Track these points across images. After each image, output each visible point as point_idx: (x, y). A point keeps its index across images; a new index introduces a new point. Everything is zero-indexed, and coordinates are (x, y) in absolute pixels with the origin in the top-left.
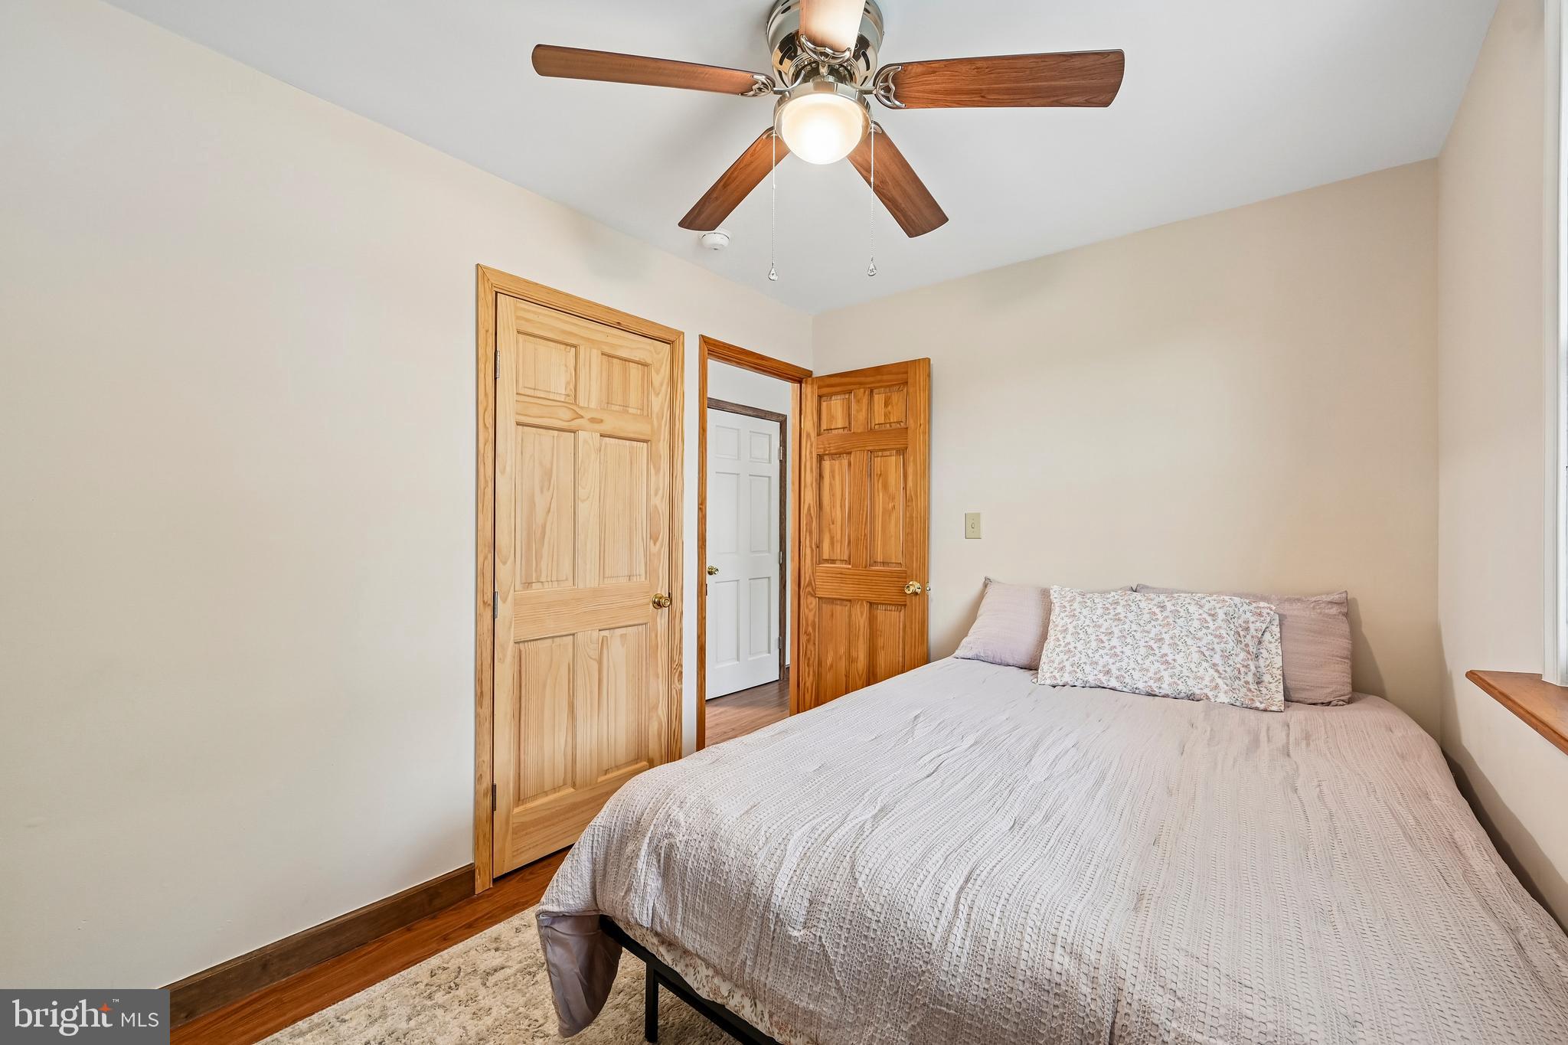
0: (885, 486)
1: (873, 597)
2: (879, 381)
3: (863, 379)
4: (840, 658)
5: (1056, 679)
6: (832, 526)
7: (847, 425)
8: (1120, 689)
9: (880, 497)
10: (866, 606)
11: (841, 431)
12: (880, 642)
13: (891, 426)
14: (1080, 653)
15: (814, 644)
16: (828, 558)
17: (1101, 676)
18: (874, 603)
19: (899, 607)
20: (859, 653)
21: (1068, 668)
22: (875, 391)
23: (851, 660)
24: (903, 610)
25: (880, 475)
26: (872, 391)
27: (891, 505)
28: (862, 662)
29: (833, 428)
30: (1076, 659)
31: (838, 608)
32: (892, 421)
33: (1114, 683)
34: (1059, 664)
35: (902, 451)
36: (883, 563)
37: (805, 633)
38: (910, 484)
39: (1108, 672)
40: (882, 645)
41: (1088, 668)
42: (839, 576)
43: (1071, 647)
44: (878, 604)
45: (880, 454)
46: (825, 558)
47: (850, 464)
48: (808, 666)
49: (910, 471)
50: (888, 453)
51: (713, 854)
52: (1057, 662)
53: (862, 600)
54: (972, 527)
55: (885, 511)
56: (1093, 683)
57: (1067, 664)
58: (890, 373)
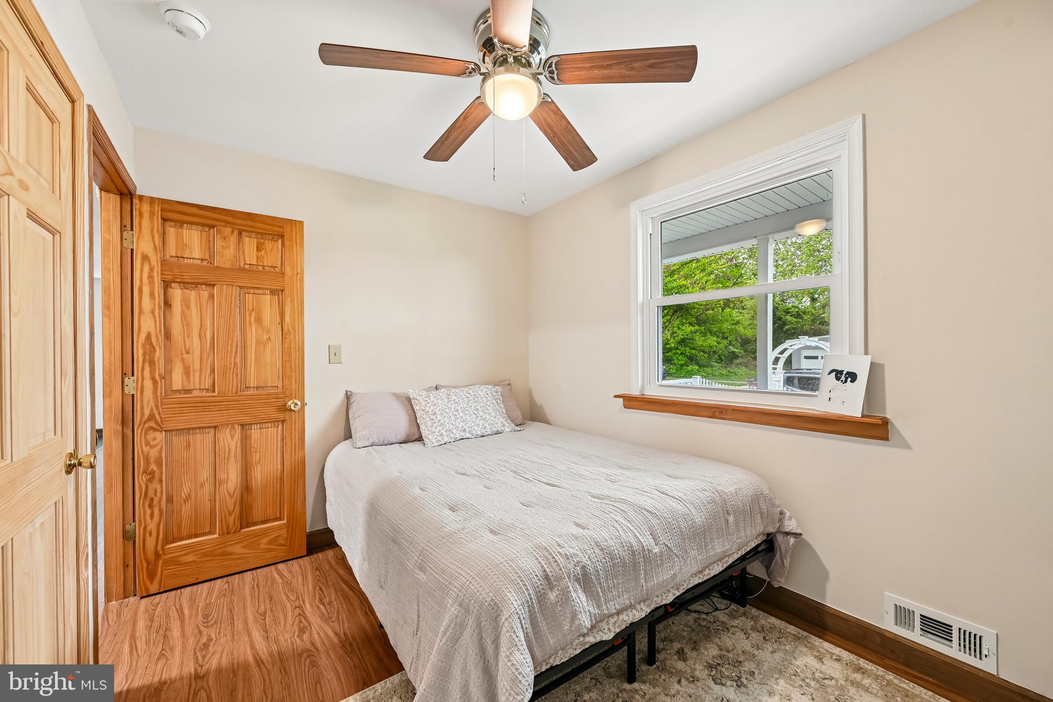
0: (259, 320)
1: (246, 419)
2: (251, 227)
3: (230, 219)
4: (202, 485)
5: (440, 441)
6: (185, 356)
7: (207, 257)
8: (470, 437)
9: (253, 332)
10: (238, 428)
11: (199, 262)
12: (255, 458)
13: (264, 269)
14: (448, 423)
15: (161, 481)
16: (180, 388)
17: (461, 433)
18: (246, 425)
19: (276, 424)
20: (230, 475)
21: (445, 434)
22: (244, 234)
23: (216, 481)
24: (280, 427)
25: (253, 310)
26: (240, 234)
27: (265, 337)
28: (234, 480)
29: (186, 256)
30: (447, 427)
31: (198, 437)
32: (265, 264)
33: (468, 435)
34: (439, 432)
35: (277, 292)
36: (257, 387)
37: (145, 472)
38: (287, 319)
39: (464, 430)
40: (258, 459)
41: (454, 431)
42: (199, 405)
43: (442, 421)
44: (251, 424)
45: (251, 291)
46: (174, 388)
47: (212, 296)
48: (151, 506)
49: (288, 309)
50: (261, 292)
51: (605, 551)
52: (437, 432)
53: (233, 424)
54: (334, 355)
55: (258, 342)
56: (459, 438)
57: (443, 432)
58: (264, 223)
